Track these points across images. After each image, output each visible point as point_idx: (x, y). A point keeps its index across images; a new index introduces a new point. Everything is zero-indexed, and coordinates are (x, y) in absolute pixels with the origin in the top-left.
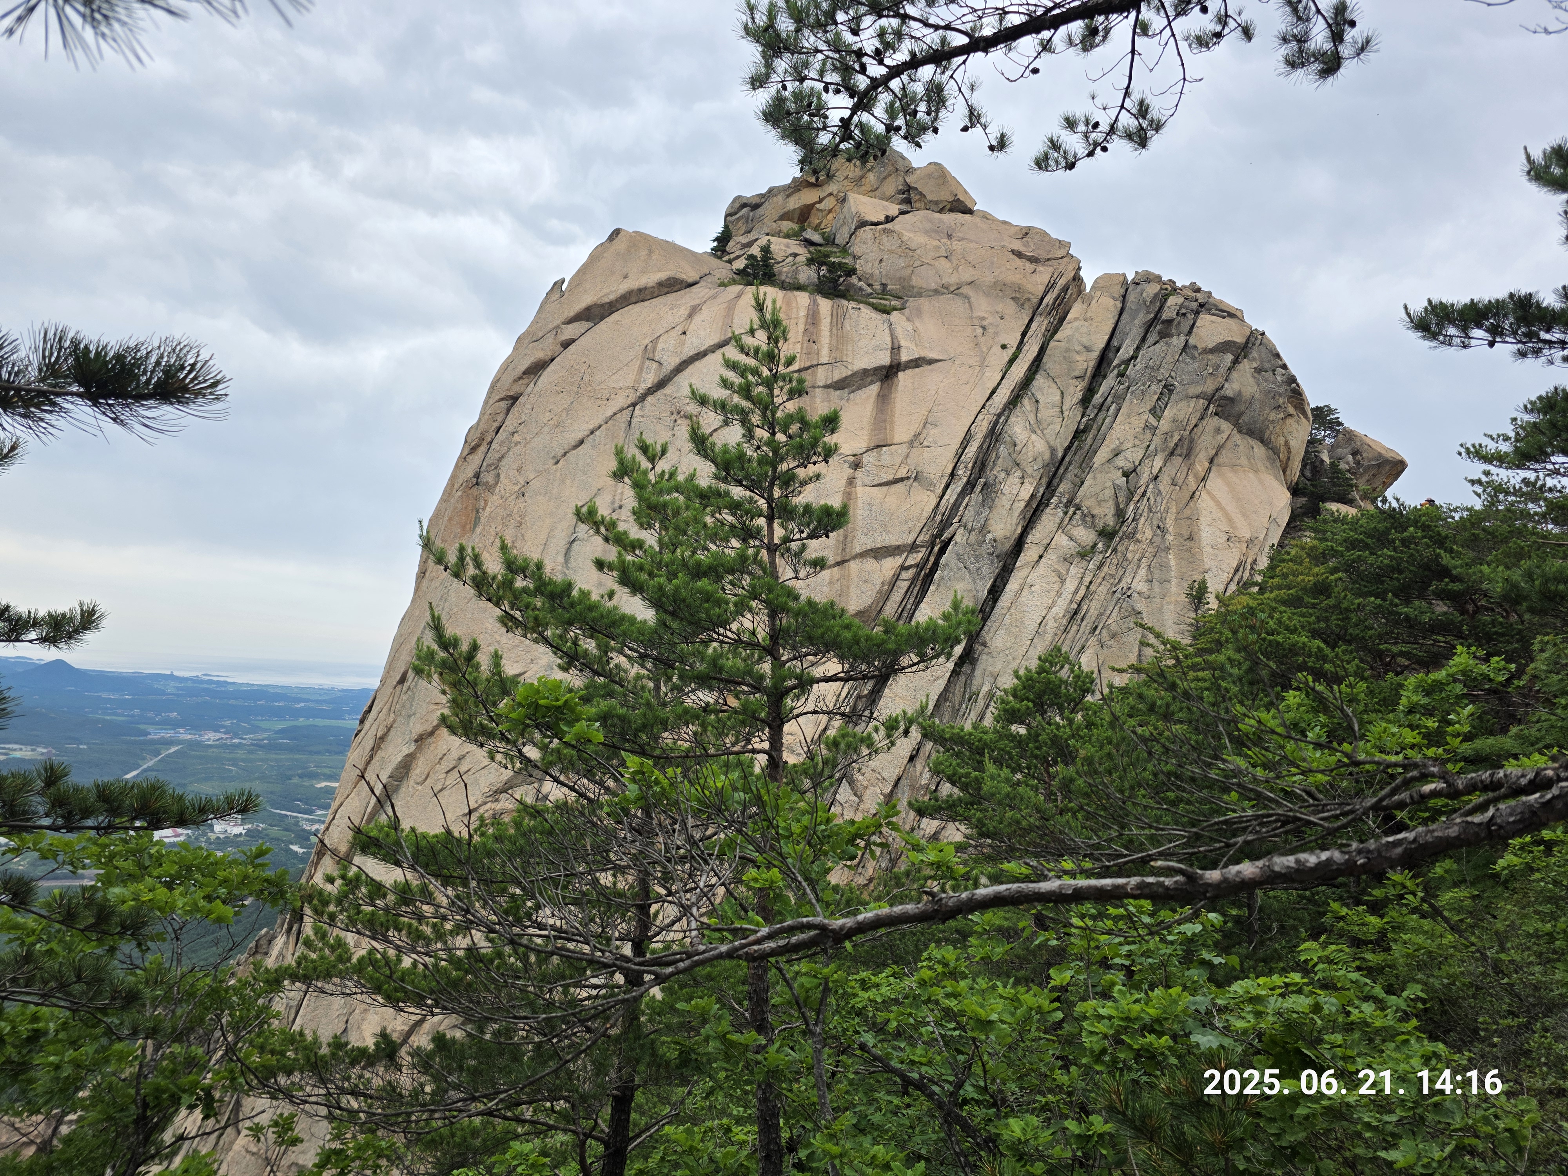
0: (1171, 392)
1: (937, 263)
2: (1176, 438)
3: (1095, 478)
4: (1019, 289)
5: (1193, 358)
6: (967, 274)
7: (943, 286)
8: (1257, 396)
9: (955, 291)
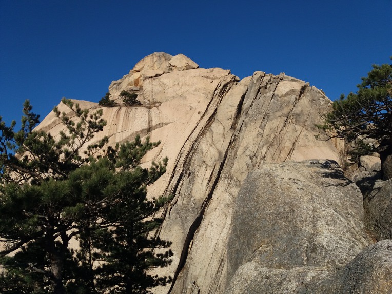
0: (268, 116)
7: (176, 95)
9: (181, 95)
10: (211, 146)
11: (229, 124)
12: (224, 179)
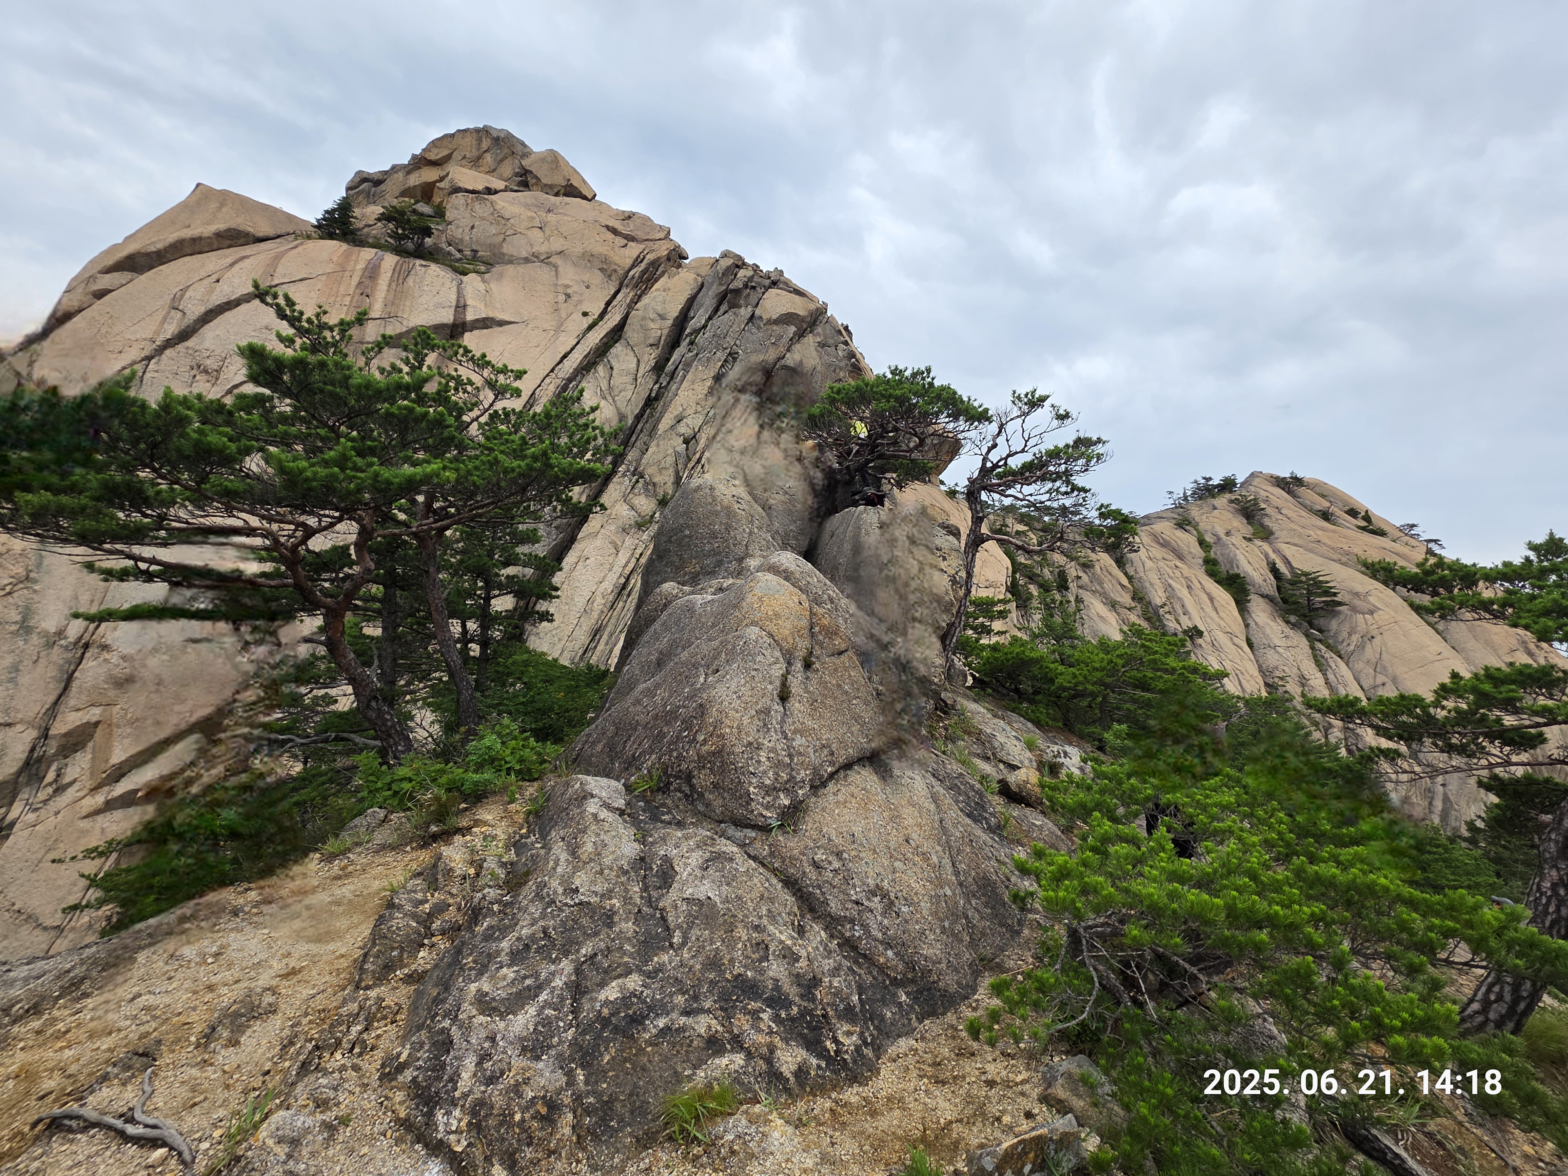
0: (735, 359)
3: (658, 445)
4: (605, 260)
5: (759, 328)
6: (557, 244)
7: (533, 255)
9: (545, 260)
10: (605, 398)
11: (650, 357)
12: (624, 475)
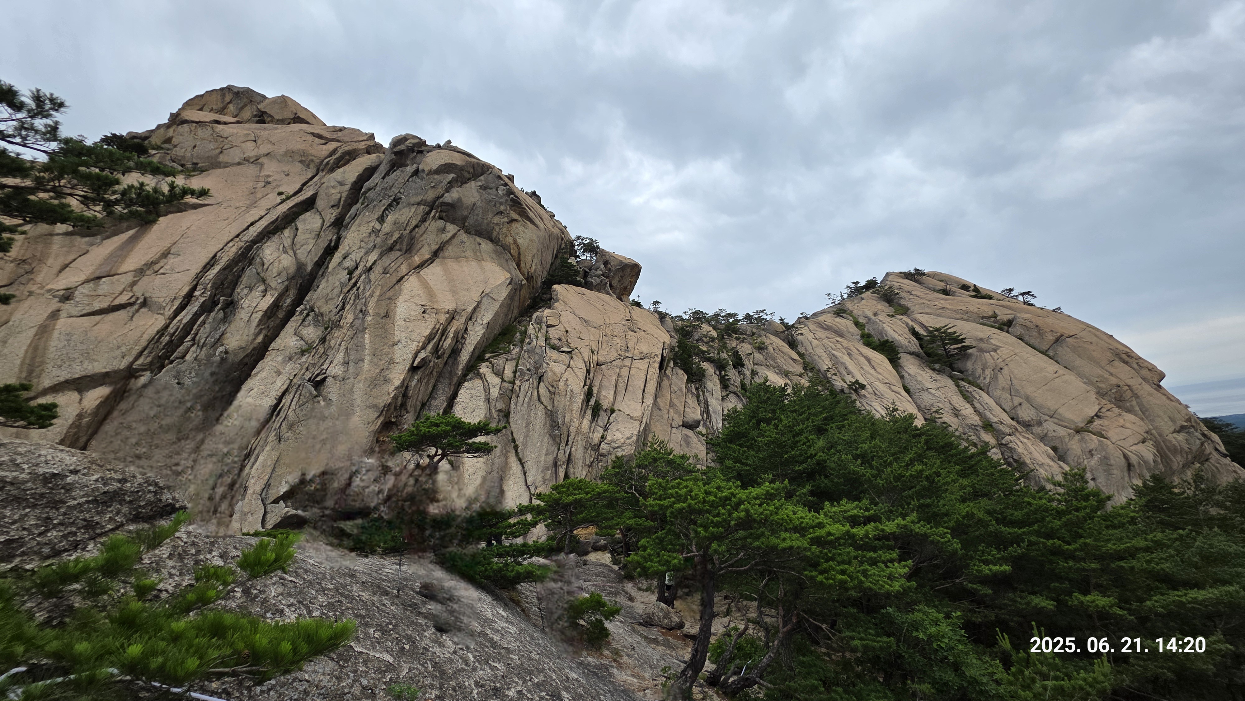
0: (398, 203)
1: (243, 145)
2: (396, 236)
3: (327, 281)
4: (304, 154)
5: (422, 179)
6: (265, 149)
7: (245, 159)
8: (479, 204)
9: (256, 161)
10: (286, 252)
11: (331, 215)
